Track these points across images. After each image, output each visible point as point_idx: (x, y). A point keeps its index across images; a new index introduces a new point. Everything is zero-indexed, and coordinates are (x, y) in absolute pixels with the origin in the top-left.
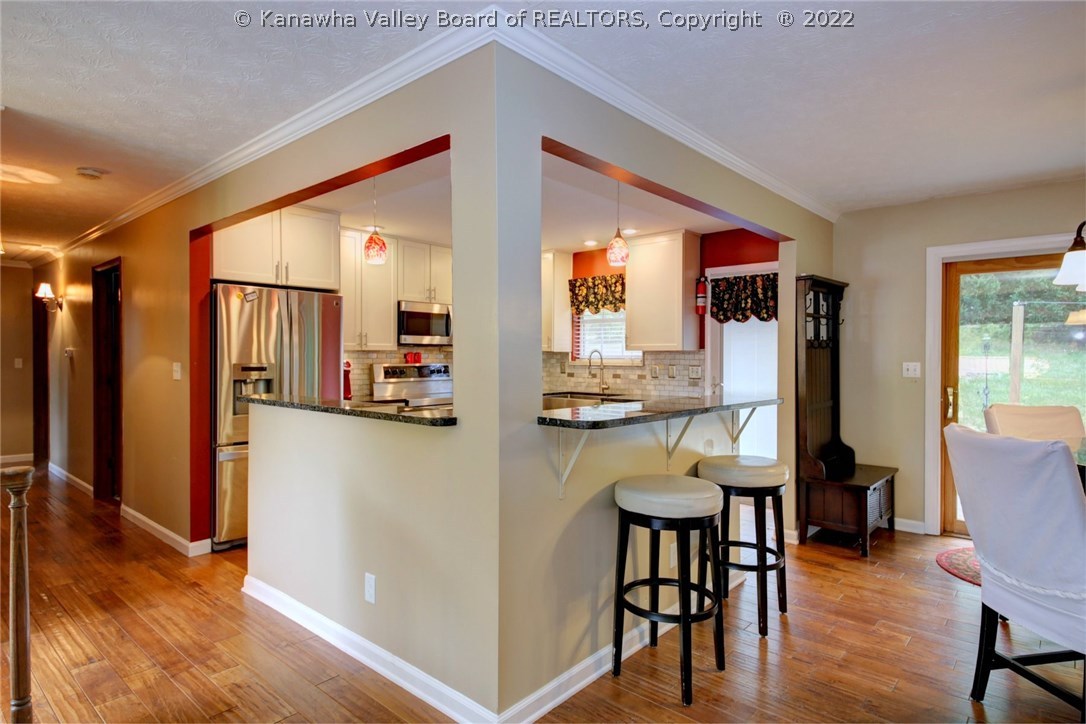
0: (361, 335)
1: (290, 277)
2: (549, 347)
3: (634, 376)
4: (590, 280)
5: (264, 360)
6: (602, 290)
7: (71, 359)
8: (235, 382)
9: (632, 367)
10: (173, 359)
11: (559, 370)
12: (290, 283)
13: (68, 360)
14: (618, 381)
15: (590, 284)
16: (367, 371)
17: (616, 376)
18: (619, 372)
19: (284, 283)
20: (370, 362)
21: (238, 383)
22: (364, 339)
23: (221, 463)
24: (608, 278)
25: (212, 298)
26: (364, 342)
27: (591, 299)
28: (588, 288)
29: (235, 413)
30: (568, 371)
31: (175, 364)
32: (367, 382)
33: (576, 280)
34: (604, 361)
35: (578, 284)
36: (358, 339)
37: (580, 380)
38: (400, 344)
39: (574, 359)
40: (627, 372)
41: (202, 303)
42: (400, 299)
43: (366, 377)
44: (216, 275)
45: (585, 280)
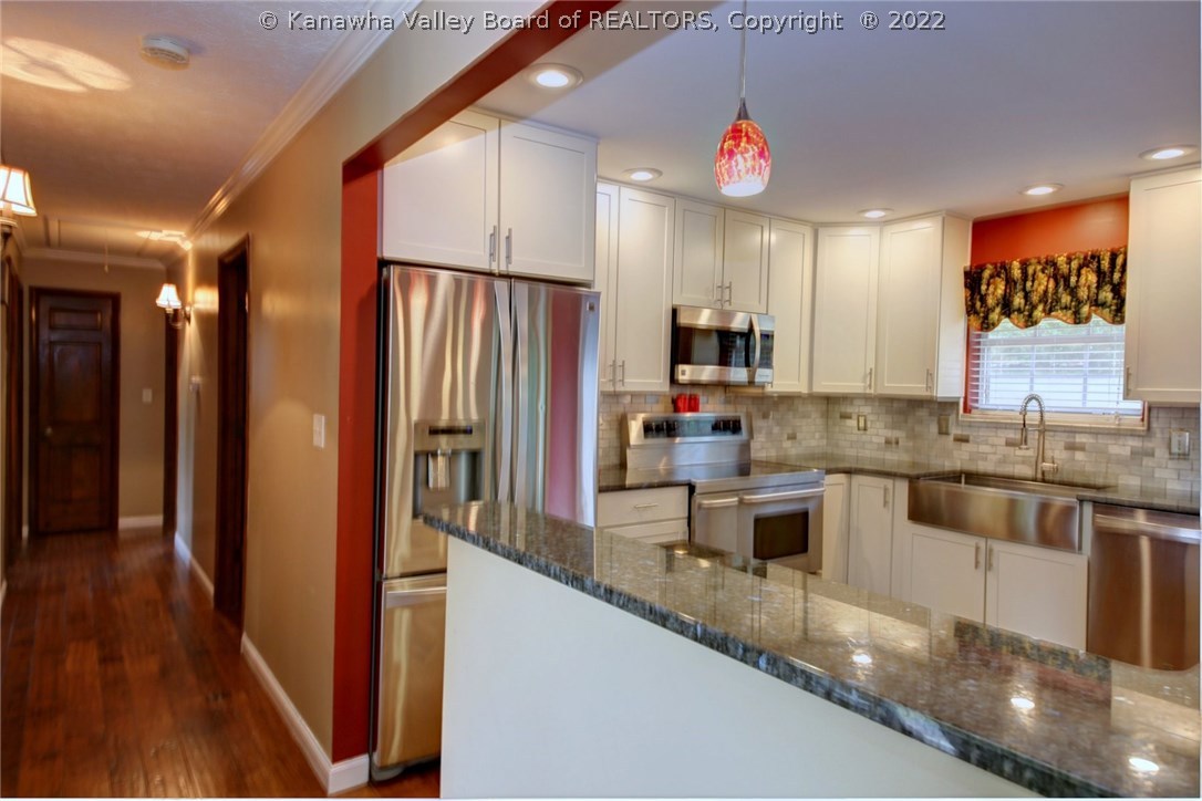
0: (614, 365)
1: (514, 257)
2: (929, 388)
3: (1121, 449)
4: (1016, 264)
5: (460, 415)
6: (1043, 283)
7: (198, 393)
8: (416, 455)
9: (1118, 433)
10: (315, 408)
11: (934, 428)
12: (514, 269)
13: (194, 396)
14: (1079, 456)
15: (1017, 273)
16: (615, 426)
17: (1071, 447)
18: (1080, 439)
19: (503, 268)
20: (621, 410)
21: (423, 456)
22: (619, 371)
23: (391, 612)
24: (1061, 260)
25: (381, 293)
26: (619, 377)
27: (1018, 300)
28: (1010, 281)
29: (415, 515)
30: (955, 431)
31: (316, 417)
32: (616, 443)
33: (982, 268)
34: (1046, 416)
35: (987, 274)
36: (610, 370)
37: (984, 448)
38: (673, 380)
39: (967, 410)
40: (1102, 440)
41: (362, 305)
42: (676, 302)
43: (613, 435)
44: (389, 252)
45: (1003, 266)
